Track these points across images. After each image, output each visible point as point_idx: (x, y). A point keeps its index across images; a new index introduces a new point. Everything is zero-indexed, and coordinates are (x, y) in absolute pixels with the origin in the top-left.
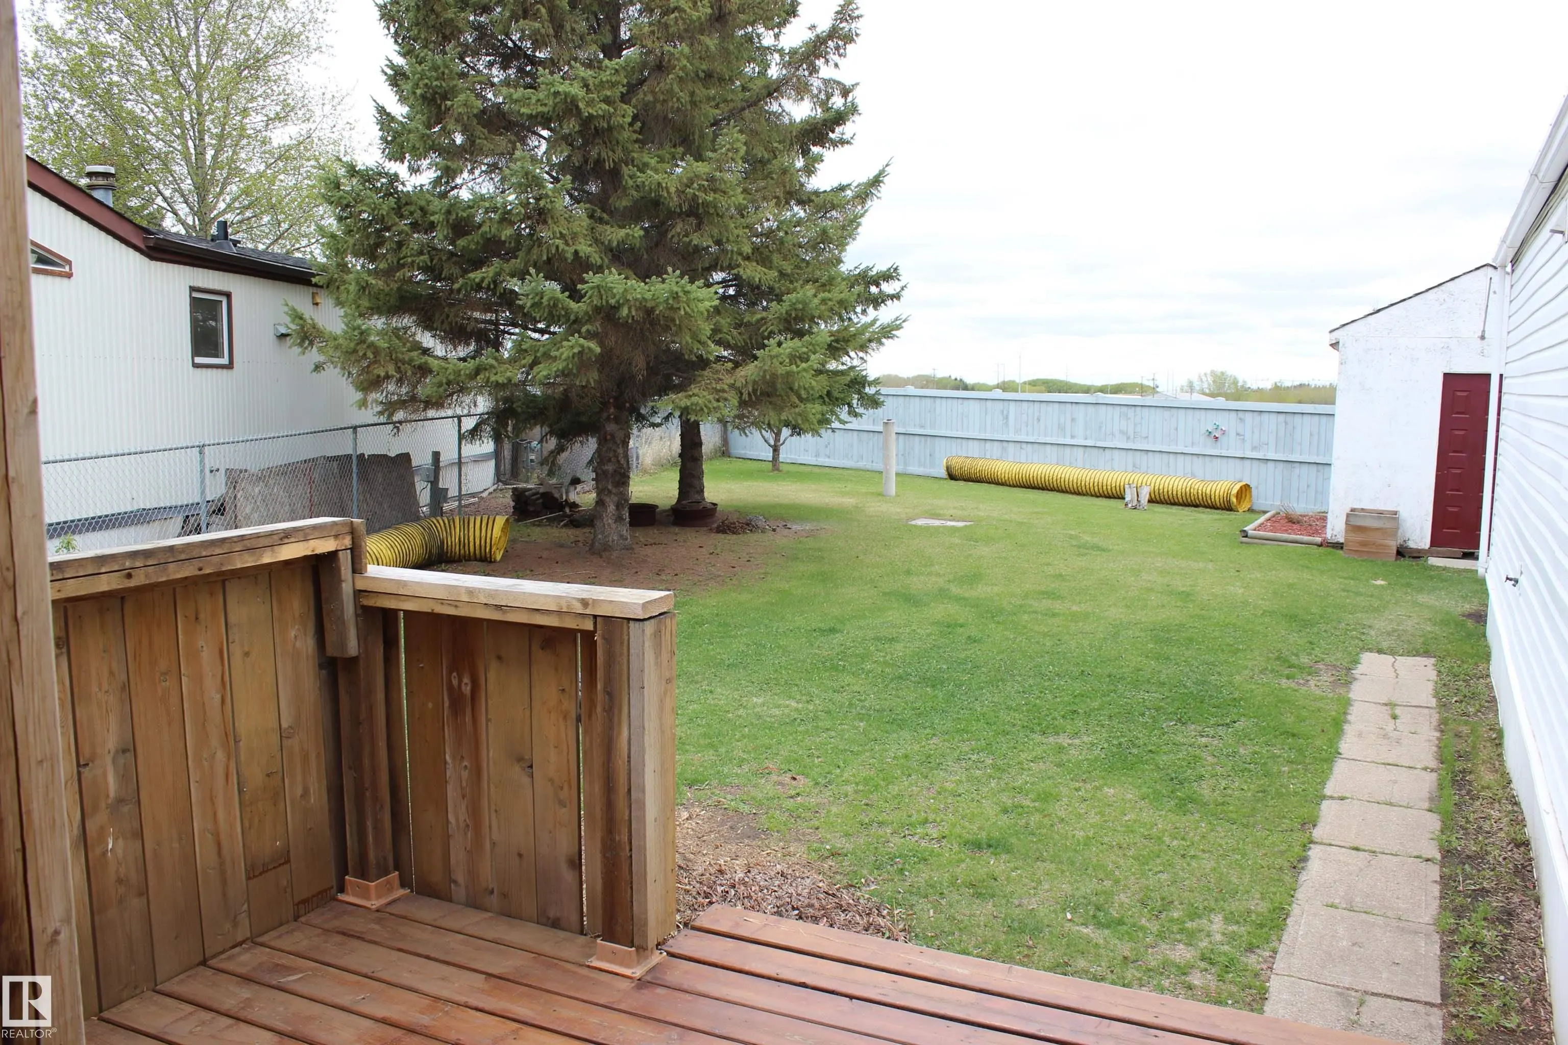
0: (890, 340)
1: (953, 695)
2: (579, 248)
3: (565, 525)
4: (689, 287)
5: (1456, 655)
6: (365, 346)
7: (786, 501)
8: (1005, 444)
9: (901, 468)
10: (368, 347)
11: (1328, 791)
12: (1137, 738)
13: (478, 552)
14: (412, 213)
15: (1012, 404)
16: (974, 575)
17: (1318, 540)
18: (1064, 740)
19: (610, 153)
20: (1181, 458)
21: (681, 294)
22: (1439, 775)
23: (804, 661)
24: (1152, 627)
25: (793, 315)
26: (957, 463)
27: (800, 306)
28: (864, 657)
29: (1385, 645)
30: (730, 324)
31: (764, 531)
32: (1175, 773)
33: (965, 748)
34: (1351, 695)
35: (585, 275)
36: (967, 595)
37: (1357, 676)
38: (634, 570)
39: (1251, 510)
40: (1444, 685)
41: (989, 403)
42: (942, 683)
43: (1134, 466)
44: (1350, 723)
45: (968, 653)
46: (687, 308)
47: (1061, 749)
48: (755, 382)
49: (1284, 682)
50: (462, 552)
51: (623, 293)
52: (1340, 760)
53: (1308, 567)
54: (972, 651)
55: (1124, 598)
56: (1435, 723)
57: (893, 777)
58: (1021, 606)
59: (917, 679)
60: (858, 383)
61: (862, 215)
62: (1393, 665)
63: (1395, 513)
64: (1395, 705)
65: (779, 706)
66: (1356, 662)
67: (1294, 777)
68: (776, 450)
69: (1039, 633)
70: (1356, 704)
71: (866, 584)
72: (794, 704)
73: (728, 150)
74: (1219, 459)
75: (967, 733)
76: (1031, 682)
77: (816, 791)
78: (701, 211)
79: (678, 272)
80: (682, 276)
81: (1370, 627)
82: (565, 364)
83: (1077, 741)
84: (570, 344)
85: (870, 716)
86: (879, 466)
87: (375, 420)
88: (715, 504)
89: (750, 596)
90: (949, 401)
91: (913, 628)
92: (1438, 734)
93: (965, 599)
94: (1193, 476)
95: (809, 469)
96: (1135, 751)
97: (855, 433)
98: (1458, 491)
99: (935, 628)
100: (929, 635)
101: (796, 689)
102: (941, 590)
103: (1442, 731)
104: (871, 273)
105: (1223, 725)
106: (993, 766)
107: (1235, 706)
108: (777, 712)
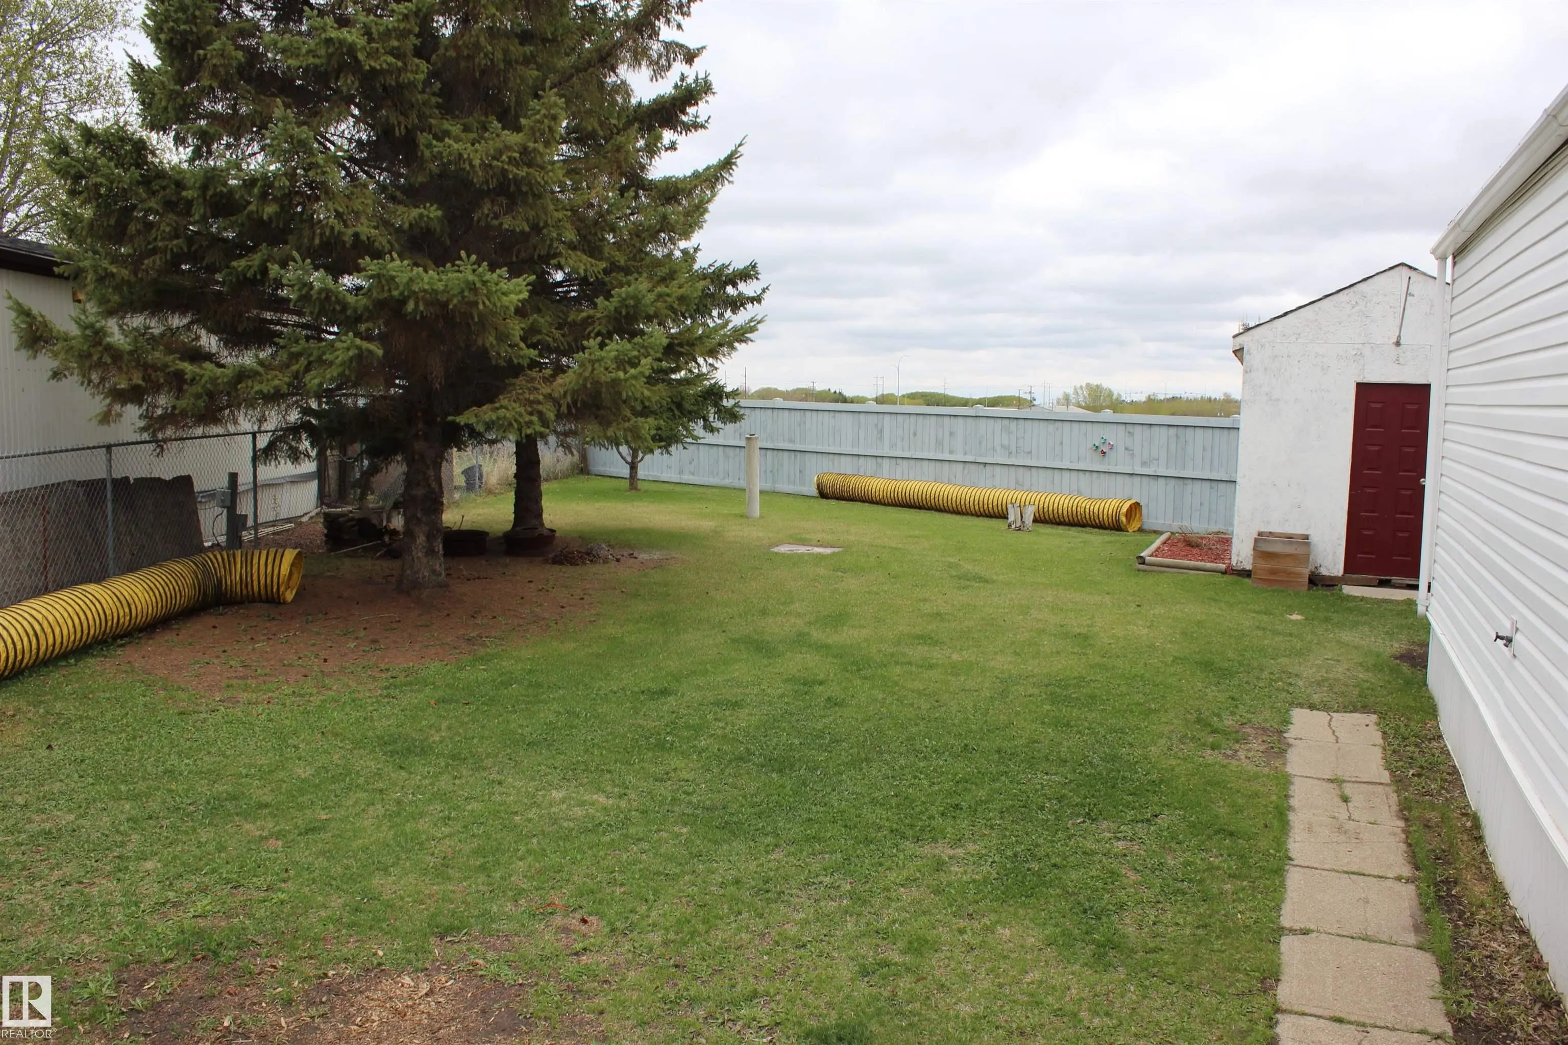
0: (744, 344)
1: (804, 784)
2: (359, 229)
3: (381, 557)
4: (488, 276)
5: (1398, 710)
6: (100, 348)
7: (636, 525)
8: (879, 460)
9: (768, 486)
10: (105, 349)
11: (1286, 922)
12: (1037, 846)
13: (263, 592)
14: (164, 188)
15: (887, 417)
16: (840, 615)
17: (1222, 566)
18: (944, 851)
19: (402, 119)
20: (1066, 475)
21: (478, 285)
22: (1418, 887)
23: (624, 736)
24: (1046, 681)
25: (624, 313)
26: (828, 480)
27: (632, 302)
28: (698, 730)
29: (1316, 698)
30: (551, 324)
31: (606, 561)
32: (1089, 901)
33: (816, 867)
34: (1289, 769)
35: (360, 261)
36: (830, 641)
37: (1291, 741)
38: (446, 612)
39: (1141, 530)
40: (1394, 751)
41: (862, 416)
42: (792, 766)
43: (1017, 483)
44: (1294, 810)
45: (826, 720)
46: (487, 303)
47: (939, 866)
48: (574, 392)
49: (1211, 756)
50: (244, 592)
51: (408, 283)
52: (1292, 869)
53: (1215, 600)
54: (831, 718)
55: (1013, 643)
56: (1395, 808)
57: (718, 917)
58: (892, 655)
59: (762, 760)
60: (715, 394)
61: (709, 201)
62: (1330, 725)
63: (1307, 537)
64: (1344, 781)
65: (582, 804)
66: (1287, 722)
67: (1241, 900)
68: (633, 467)
69: (913, 691)
70: (1296, 780)
71: (713, 628)
72: (602, 799)
73: (545, 116)
74: (1107, 475)
75: (819, 840)
76: (902, 762)
77: (610, 943)
78: (512, 188)
79: (474, 257)
80: (478, 263)
81: (1296, 675)
82: (340, 370)
83: (960, 852)
84: (345, 345)
85: (697, 816)
86: (743, 484)
87: (136, 437)
88: (553, 531)
89: (573, 645)
90: (820, 414)
91: (763, 687)
92: (1401, 824)
93: (827, 647)
94: (1080, 493)
95: (671, 487)
96: (1035, 866)
97: (721, 449)
98: (1373, 512)
99: (789, 687)
100: (782, 696)
101: (608, 776)
102: (800, 634)
103: (1406, 820)
104: (727, 272)
105: (1142, 821)
106: (852, 895)
107: (1155, 792)
108: (579, 812)
